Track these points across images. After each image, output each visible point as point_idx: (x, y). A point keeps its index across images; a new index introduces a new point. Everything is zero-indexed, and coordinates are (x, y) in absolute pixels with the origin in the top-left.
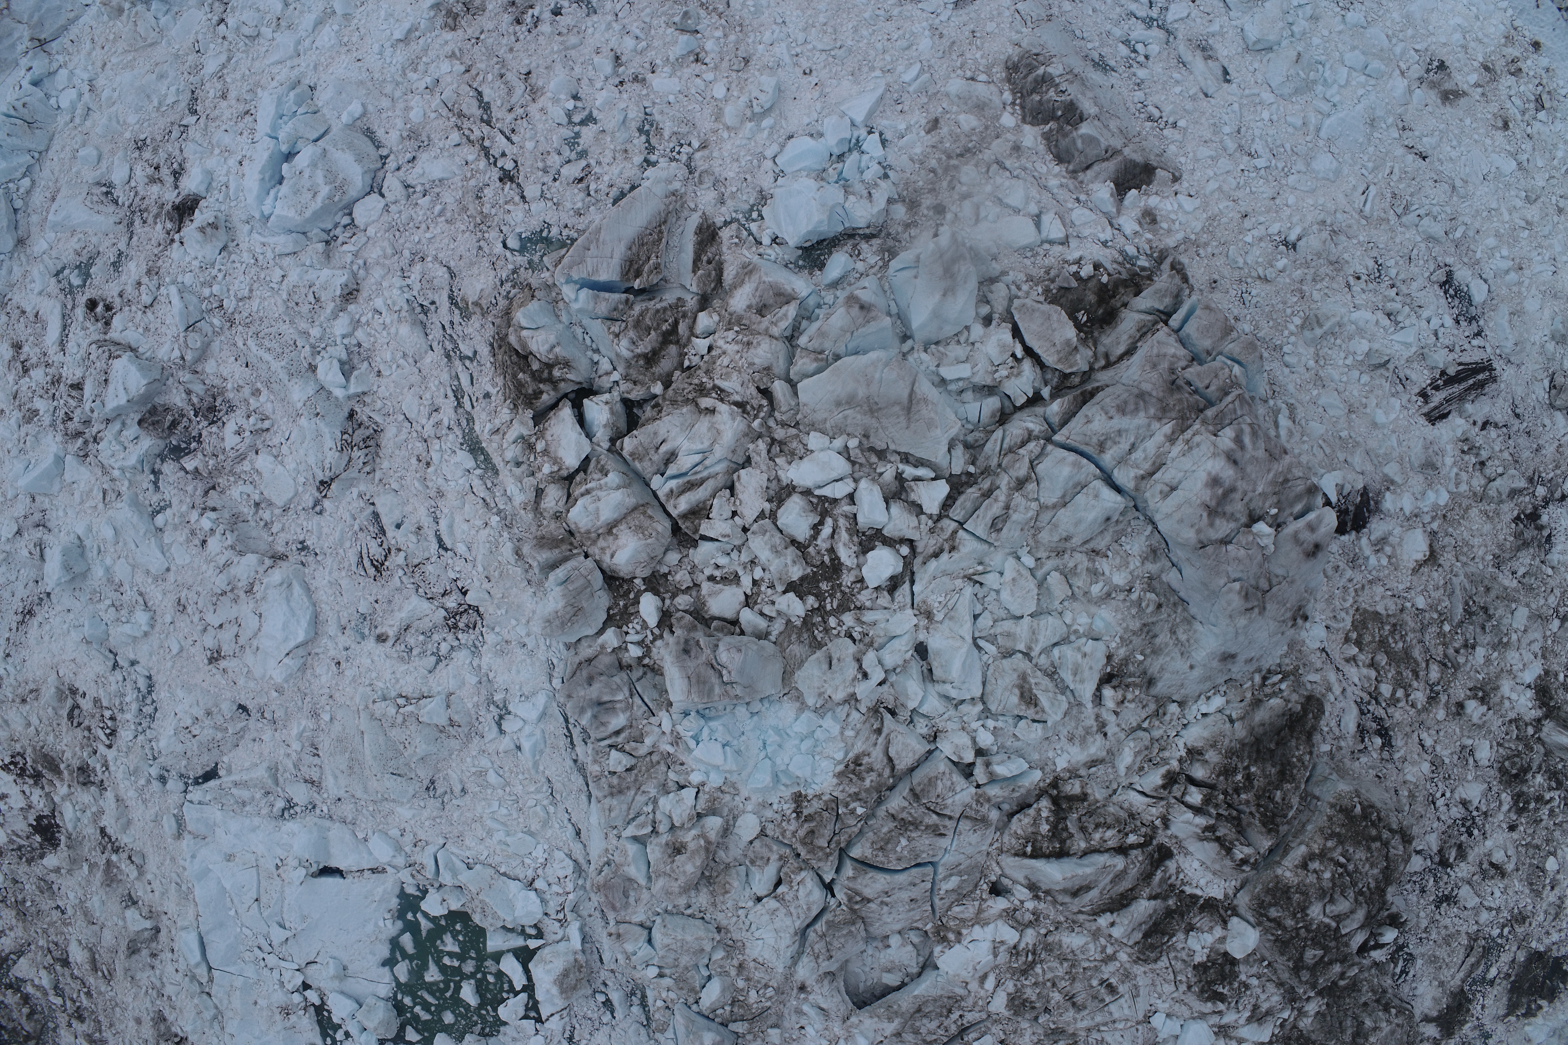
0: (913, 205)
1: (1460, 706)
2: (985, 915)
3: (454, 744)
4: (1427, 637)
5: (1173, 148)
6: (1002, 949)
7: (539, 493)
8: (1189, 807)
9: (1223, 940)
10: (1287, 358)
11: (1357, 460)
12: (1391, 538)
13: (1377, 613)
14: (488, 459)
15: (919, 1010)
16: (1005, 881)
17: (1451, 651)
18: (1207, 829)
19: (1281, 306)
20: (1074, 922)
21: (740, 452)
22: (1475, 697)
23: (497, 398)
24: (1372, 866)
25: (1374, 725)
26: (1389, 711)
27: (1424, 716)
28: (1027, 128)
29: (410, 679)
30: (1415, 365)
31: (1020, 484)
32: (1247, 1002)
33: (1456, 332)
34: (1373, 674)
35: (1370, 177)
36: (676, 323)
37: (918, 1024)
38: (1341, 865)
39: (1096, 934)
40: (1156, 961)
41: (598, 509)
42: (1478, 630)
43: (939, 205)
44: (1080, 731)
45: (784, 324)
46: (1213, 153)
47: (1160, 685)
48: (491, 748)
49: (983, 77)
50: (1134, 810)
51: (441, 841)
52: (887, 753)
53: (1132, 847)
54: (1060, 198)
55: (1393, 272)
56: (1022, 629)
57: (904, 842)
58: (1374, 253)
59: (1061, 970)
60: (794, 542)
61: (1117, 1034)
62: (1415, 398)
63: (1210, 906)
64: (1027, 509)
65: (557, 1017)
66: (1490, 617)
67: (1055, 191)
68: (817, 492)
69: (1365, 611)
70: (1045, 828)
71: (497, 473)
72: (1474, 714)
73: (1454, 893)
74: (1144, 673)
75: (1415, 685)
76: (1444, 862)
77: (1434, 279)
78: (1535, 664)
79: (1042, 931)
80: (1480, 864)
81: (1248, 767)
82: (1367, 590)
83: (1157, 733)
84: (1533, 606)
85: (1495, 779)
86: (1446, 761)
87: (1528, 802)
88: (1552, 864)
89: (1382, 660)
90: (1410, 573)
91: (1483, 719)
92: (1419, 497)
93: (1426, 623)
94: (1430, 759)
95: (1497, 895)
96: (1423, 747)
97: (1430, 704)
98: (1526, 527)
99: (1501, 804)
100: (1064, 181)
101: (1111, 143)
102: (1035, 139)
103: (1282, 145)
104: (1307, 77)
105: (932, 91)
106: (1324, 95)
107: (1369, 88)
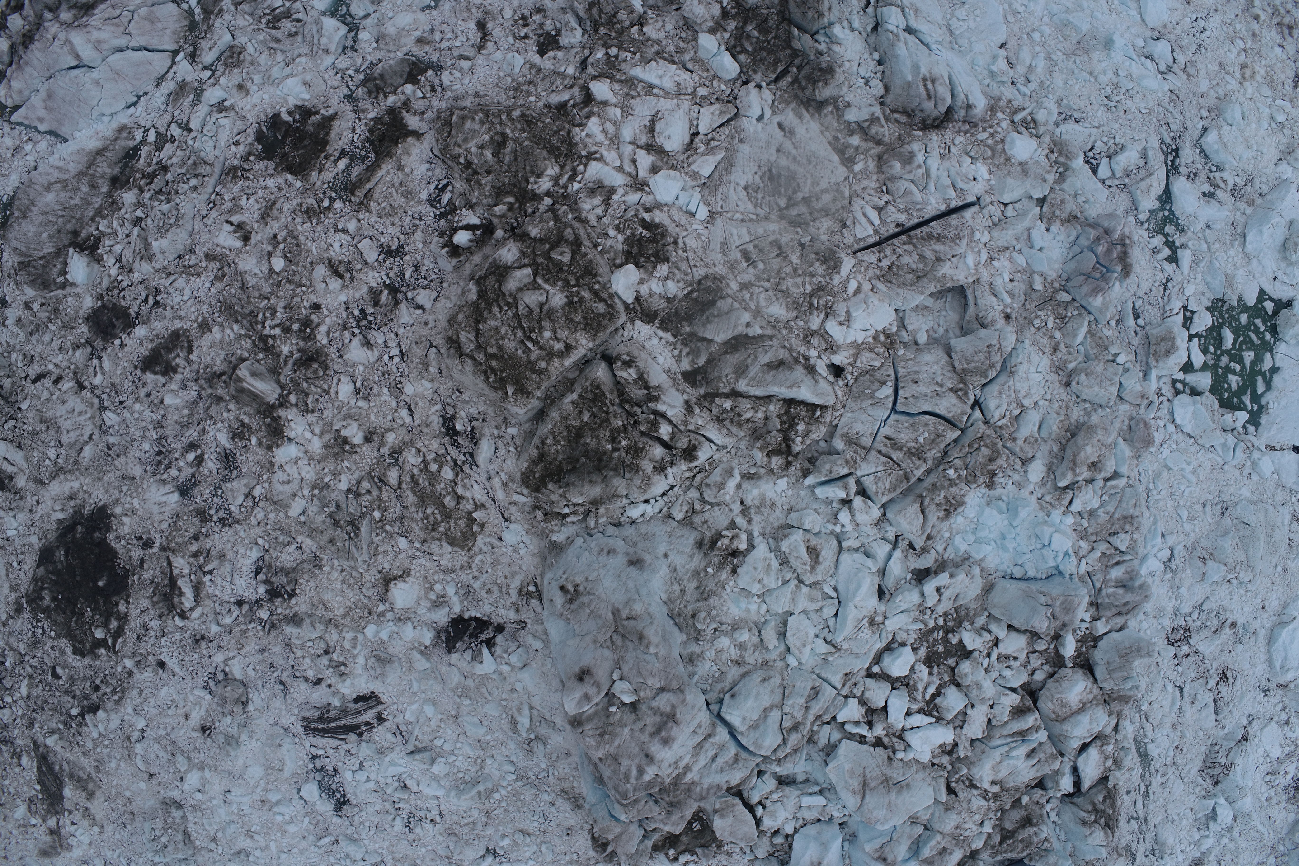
1: (368, 439)
2: (852, 351)
3: (1204, 543)
4: (398, 510)
6: (842, 319)
7: (1116, 728)
8: (670, 422)
9: (641, 282)
11: (455, 678)
12: (429, 605)
13: (451, 544)
14: (1138, 748)
15: (918, 277)
16: (831, 378)
17: (375, 493)
18: (656, 399)
19: (511, 809)
20: (774, 327)
22: (353, 446)
23: (1122, 791)
24: (497, 330)
25: (460, 440)
26: (444, 451)
27: (407, 438)
29: (1222, 594)
30: (386, 745)
31: (795, 727)
32: (616, 211)
33: (340, 764)
34: (460, 491)
36: (1001, 843)
37: (921, 266)
38: (529, 338)
39: (757, 313)
40: (706, 277)
41: (1090, 723)
42: (344, 506)
44: (766, 511)
45: (933, 843)
47: (692, 540)
48: (1182, 537)
50: (717, 426)
51: (1226, 467)
52: (925, 518)
53: (726, 396)
55: (398, 821)
56: (803, 603)
57: (921, 440)
58: (412, 837)
59: (788, 283)
60: (958, 685)
61: (742, 208)
62: (390, 717)
63: (649, 317)
64: (792, 707)
65: (1175, 312)
66: (331, 515)
68: (933, 720)
69: (462, 548)
70: (801, 427)
71: (1135, 739)
72: (355, 431)
73: (382, 256)
74: (705, 554)
75: (415, 471)
76: (393, 290)
77: (356, 810)
78: (283, 460)
79: (801, 323)
80: (352, 279)
81: (615, 449)
82: (458, 565)
83: (693, 494)
84: (281, 515)
85: (333, 360)
86: (385, 390)
87: (300, 330)
88: (278, 264)
89: (449, 501)
90: (412, 573)
91: (344, 423)
92: (395, 636)
93: (398, 524)
94: (403, 397)
95: (337, 245)
96: (410, 409)
97: (400, 448)
98: (283, 587)
99: (328, 334)
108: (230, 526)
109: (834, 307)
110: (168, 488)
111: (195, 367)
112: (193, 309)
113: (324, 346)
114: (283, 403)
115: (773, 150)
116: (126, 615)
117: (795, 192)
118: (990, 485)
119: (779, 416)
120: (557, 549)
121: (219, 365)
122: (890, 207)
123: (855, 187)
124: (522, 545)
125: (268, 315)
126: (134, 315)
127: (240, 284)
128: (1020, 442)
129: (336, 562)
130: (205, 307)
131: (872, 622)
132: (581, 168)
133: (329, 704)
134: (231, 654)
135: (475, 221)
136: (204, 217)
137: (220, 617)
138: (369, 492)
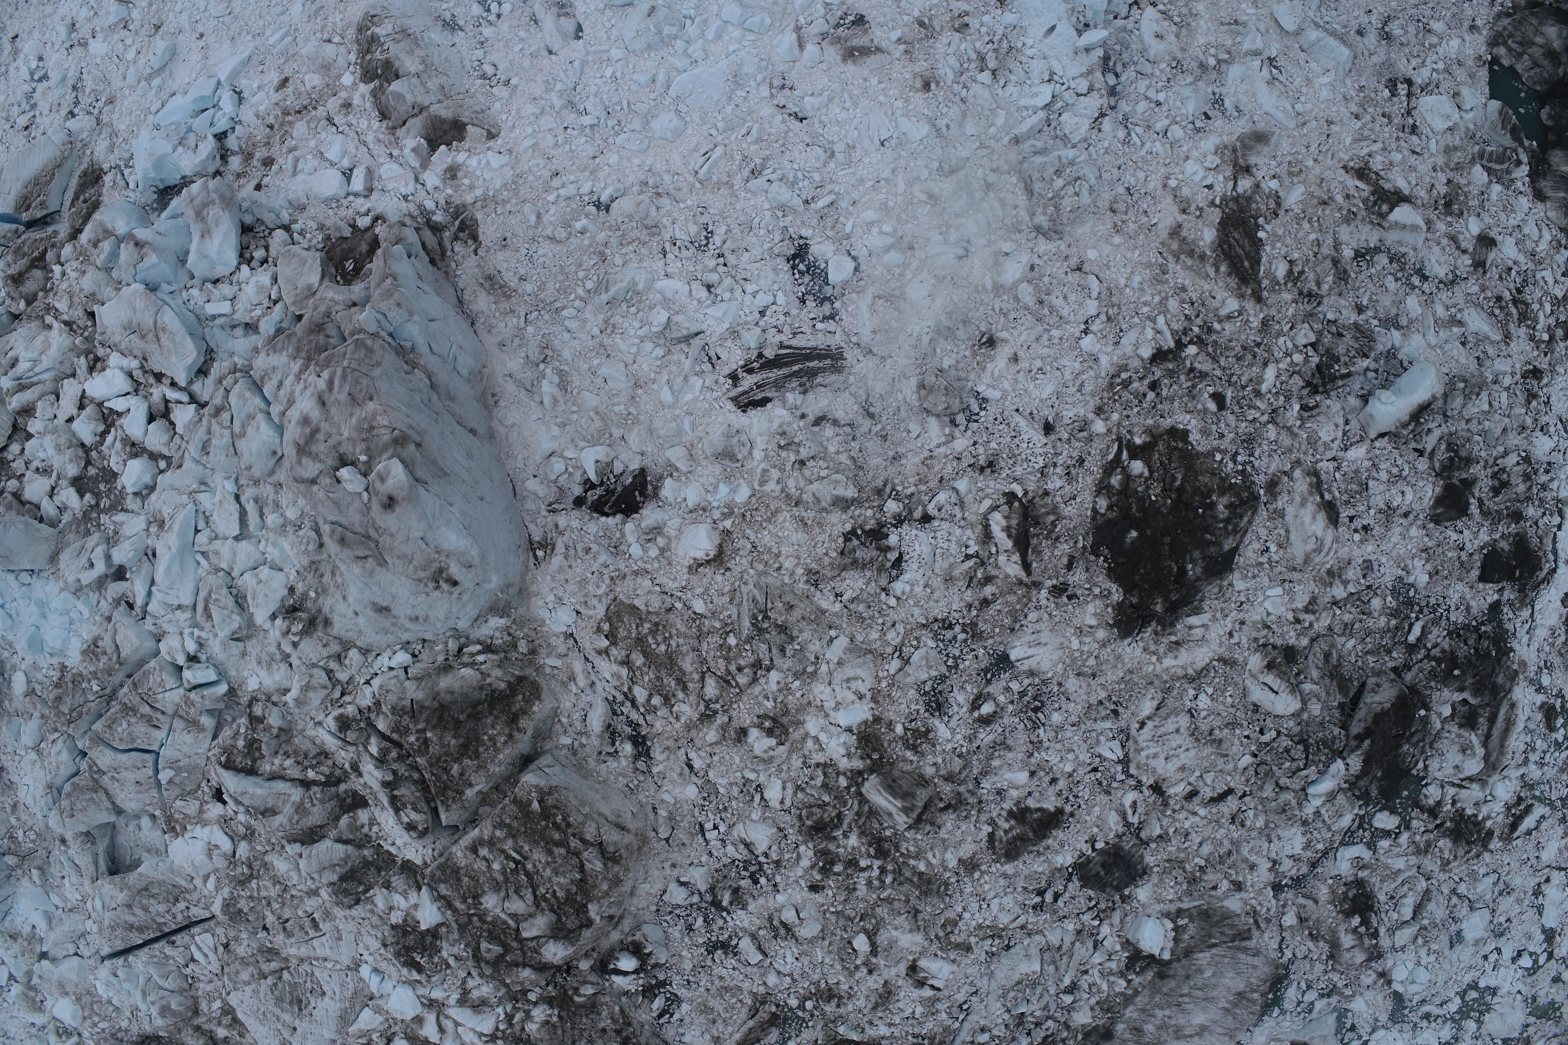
0: (248, 157)
1: (743, 733)
2: (205, 816)
4: (705, 646)
5: (498, 105)
6: (216, 853)
9: (416, 906)
10: (566, 323)
11: (633, 438)
13: (635, 607)
15: (146, 889)
17: (733, 668)
19: (573, 269)
21: (67, 364)
22: (760, 726)
25: (628, 730)
26: (648, 717)
27: (694, 733)
28: (362, 85)
30: (729, 343)
32: (453, 982)
33: (794, 312)
34: (624, 672)
35: (719, 138)
36: (46, 251)
37: (145, 901)
40: (350, 907)
42: (774, 651)
43: (269, 157)
44: (265, 657)
45: (103, 257)
46: (537, 111)
47: (336, 626)
50: (327, 747)
52: (115, 641)
53: (314, 782)
54: (375, 152)
55: (721, 240)
56: (226, 550)
57: (125, 725)
58: (704, 219)
59: (274, 892)
60: (83, 445)
61: (325, 974)
62: (722, 380)
63: (407, 869)
64: (223, 434)
66: (792, 639)
67: (371, 146)
68: (106, 405)
69: (622, 603)
70: (241, 743)
72: (756, 745)
73: (734, 943)
74: (320, 611)
75: (680, 695)
76: (716, 904)
77: (776, 251)
78: (857, 705)
79: (258, 848)
80: (770, 919)
81: (423, 731)
82: (629, 581)
83: (343, 676)
84: (859, 638)
85: (792, 826)
86: (722, 790)
87: (832, 863)
88: (861, 943)
89: (638, 660)
90: (685, 570)
91: (771, 753)
92: (710, 489)
93: (705, 629)
94: (699, 782)
95: (790, 959)
96: (691, 767)
97: (702, 722)
98: (862, 544)
99: (799, 857)
100: (381, 136)
101: (419, 99)
102: (363, 96)
103: (620, 103)
104: (660, 32)
105: (291, 52)
106: (685, 51)
107: (746, 43)
108: (936, 620)
109: (226, 863)
110: (1025, 666)
111: (984, 817)
112: (987, 887)
113: (805, 842)
114: (857, 777)
115: (299, 1030)
116: (1098, 493)
117: (275, 985)
118: (63, 668)
119: (263, 757)
120: (498, 609)
121: (949, 820)
122: (182, 962)
123: (220, 983)
124: (551, 606)
125: (876, 883)
126: (1075, 878)
127: (920, 916)
128: (37, 714)
129: (787, 580)
130: (969, 889)
131: (161, 524)
132: (502, 1027)
133: (804, 393)
134: (942, 450)
135: (617, 979)
136: (976, 993)
137: (953, 500)
138: (740, 669)
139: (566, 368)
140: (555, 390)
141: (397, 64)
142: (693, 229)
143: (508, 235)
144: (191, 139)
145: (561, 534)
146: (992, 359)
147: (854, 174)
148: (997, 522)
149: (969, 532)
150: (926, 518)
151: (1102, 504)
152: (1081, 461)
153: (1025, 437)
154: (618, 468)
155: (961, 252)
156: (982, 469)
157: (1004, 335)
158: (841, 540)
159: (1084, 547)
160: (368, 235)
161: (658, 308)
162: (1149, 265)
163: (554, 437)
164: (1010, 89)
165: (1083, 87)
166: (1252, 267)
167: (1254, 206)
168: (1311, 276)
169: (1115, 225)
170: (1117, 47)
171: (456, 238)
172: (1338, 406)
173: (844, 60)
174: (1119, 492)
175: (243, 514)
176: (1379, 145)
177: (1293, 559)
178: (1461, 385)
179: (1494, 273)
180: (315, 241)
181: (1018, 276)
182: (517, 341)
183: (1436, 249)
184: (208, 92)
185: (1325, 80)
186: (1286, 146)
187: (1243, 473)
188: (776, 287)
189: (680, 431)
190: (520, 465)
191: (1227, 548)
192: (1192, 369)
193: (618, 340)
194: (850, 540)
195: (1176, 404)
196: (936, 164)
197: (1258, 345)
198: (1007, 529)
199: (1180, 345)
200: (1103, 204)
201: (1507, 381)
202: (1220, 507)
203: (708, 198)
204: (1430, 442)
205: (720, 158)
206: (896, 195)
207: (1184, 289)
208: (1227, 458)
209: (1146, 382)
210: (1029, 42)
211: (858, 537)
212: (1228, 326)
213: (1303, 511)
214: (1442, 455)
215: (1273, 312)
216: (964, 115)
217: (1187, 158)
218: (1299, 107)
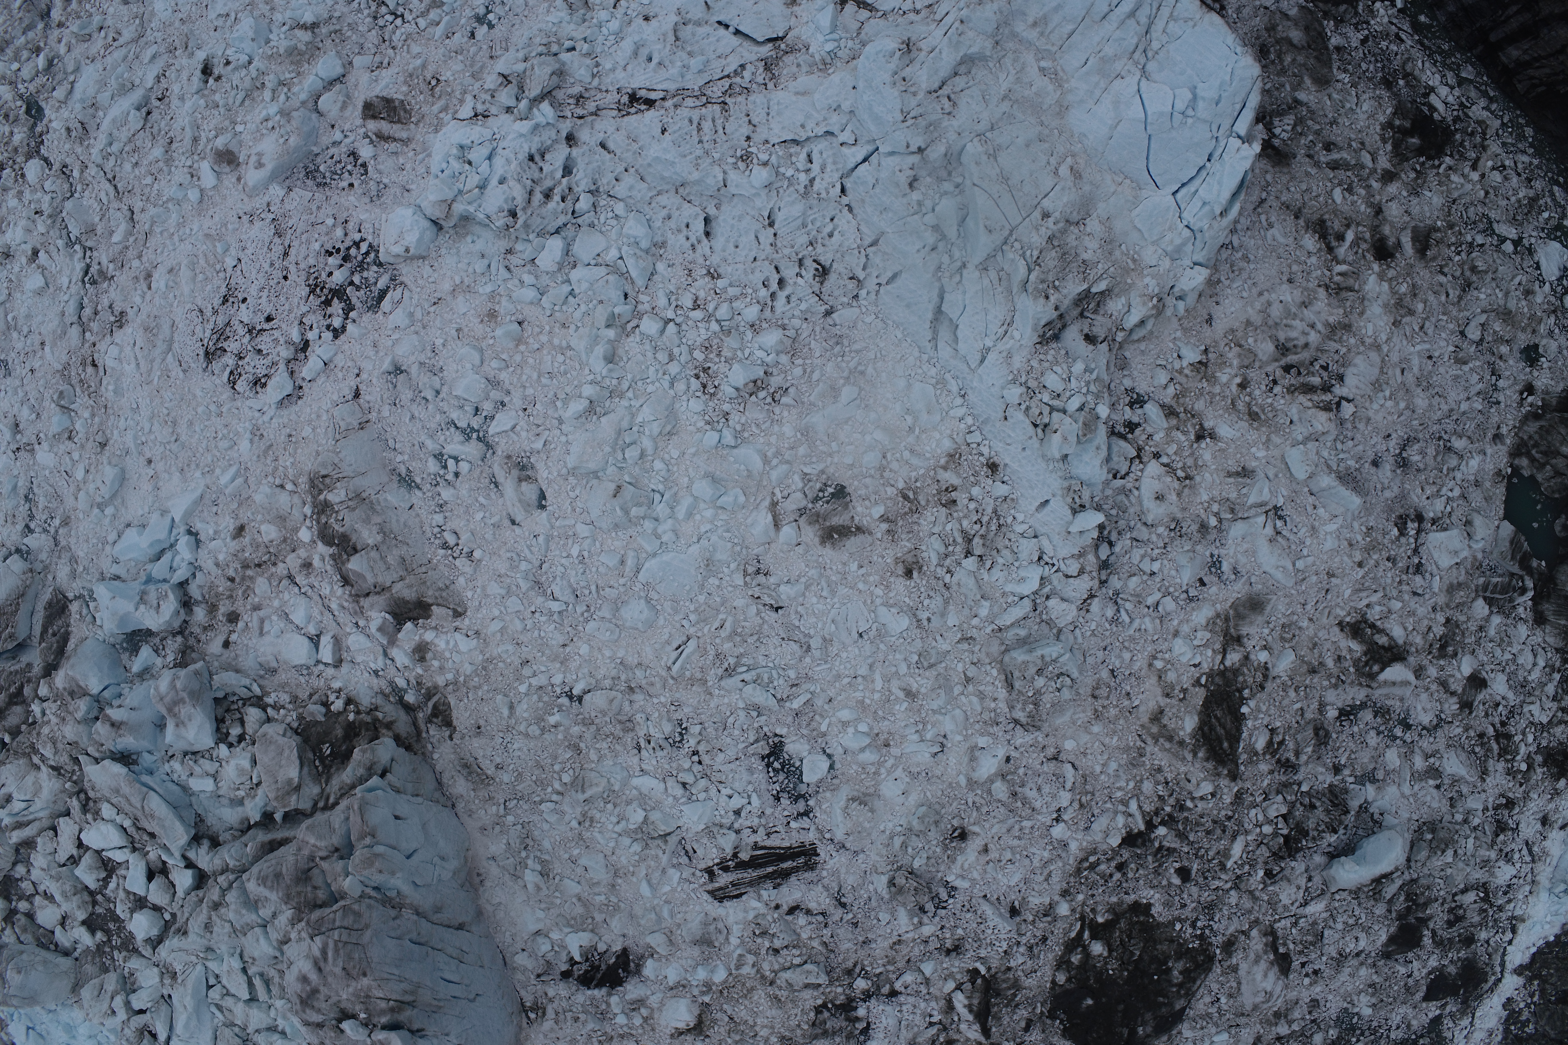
0: (212, 609)
5: (461, 580)
10: (545, 815)
11: (616, 924)
12: (649, 1002)
19: (548, 761)
21: (61, 805)
28: (320, 544)
30: (705, 840)
35: (692, 631)
36: (22, 687)
43: (233, 612)
46: (503, 592)
49: (289, 486)
54: (341, 621)
58: (678, 715)
60: (87, 890)
62: (699, 874)
67: (336, 613)
68: (104, 854)
77: (751, 750)
82: (615, 1043)
90: (668, 1037)
92: (689, 970)
98: (833, 1016)
100: (346, 604)
101: (380, 579)
102: (323, 559)
103: (588, 587)
104: (627, 512)
105: (244, 496)
106: (655, 529)
107: (719, 523)
116: (1058, 968)
131: (174, 977)
133: (779, 889)
134: (910, 935)
137: (919, 979)
139: (547, 857)
140: (538, 879)
141: (354, 538)
142: (668, 728)
143: (482, 722)
144: (152, 597)
145: (551, 1000)
146: (962, 851)
147: (830, 669)
148: (960, 1000)
149: (933, 1004)
150: (893, 994)
151: (1061, 978)
152: (1044, 939)
153: (991, 924)
154: (602, 947)
155: (937, 749)
156: (948, 952)
157: (976, 829)
158: (812, 1014)
159: (1042, 1012)
160: (341, 719)
161: (635, 804)
162: (1127, 749)
163: (539, 920)
164: (996, 573)
165: (1073, 569)
166: (1231, 747)
167: (1241, 679)
168: (1291, 745)
169: (1096, 711)
170: (1114, 512)
171: (429, 721)
172: (1303, 867)
173: (823, 542)
174: (1078, 967)
175: (250, 984)
176: (1380, 594)
177: (1243, 1006)
178: (1429, 836)
179: (1480, 711)
180: (289, 719)
181: (993, 771)
182: (498, 828)
183: (1424, 696)
184: (163, 535)
185: (1332, 527)
186: (1281, 608)
187: (1202, 937)
188: (750, 788)
189: (660, 919)
190: (509, 940)
191: (1178, 1007)
192: (1161, 847)
193: (596, 834)
194: (821, 1012)
195: (1141, 882)
196: (916, 658)
197: (1229, 818)
198: (969, 1007)
199: (1150, 826)
200: (1085, 691)
201: (1476, 821)
202: (1175, 973)
203: (681, 695)
204: (1390, 890)
205: (693, 653)
206: (873, 691)
207: (1159, 770)
208: (1187, 925)
209: (1113, 864)
210: (1020, 517)
211: (829, 1010)
212: (1201, 805)
213: (1255, 968)
214: (1400, 904)
215: (1248, 785)
216: (946, 602)
217: (1176, 634)
218: (1300, 564)
